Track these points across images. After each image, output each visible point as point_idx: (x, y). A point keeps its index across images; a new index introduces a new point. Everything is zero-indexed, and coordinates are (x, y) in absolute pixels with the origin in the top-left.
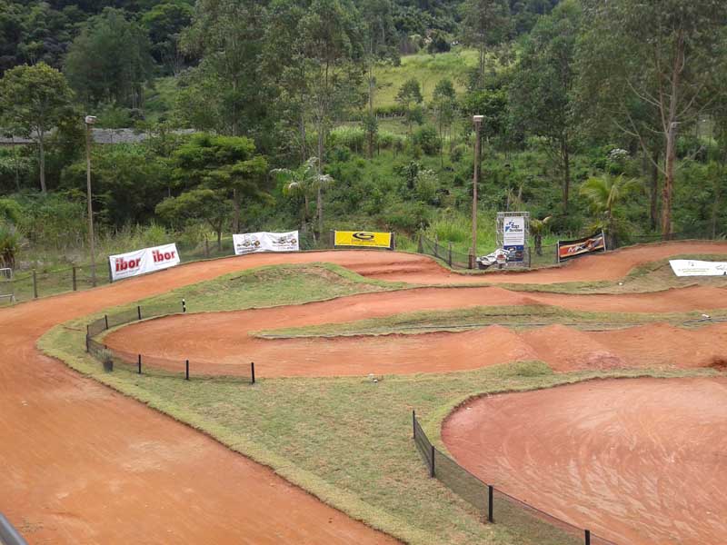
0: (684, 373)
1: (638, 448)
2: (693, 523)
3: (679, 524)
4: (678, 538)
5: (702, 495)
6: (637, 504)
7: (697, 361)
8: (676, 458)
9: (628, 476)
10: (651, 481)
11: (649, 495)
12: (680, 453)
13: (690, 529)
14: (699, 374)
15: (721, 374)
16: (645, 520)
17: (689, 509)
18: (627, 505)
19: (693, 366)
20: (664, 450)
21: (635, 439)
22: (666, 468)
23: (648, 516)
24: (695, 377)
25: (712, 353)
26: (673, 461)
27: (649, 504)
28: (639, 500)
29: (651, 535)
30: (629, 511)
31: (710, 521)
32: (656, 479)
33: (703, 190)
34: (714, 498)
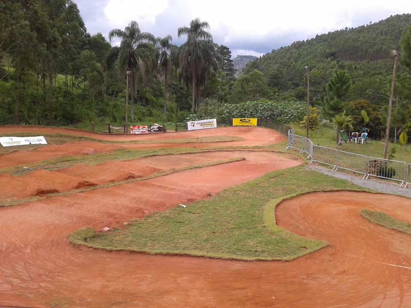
0: (22, 201)
1: (7, 249)
2: (49, 281)
3: (43, 285)
4: (45, 292)
5: (50, 266)
6: (16, 281)
7: (29, 193)
8: (31, 250)
9: (5, 266)
10: (20, 265)
11: (21, 273)
12: (33, 246)
13: (49, 285)
14: (31, 200)
15: (43, 198)
16: (23, 288)
17: (46, 275)
18: (10, 283)
19: (27, 196)
20: (23, 246)
21: (5, 244)
22: (26, 256)
23: (24, 285)
24: (30, 202)
25: (36, 188)
26: (29, 251)
27: (22, 279)
28: (17, 278)
29: (29, 295)
30: (13, 286)
31: (58, 278)
32: (22, 263)
33: (8, 97)
34: (56, 265)
